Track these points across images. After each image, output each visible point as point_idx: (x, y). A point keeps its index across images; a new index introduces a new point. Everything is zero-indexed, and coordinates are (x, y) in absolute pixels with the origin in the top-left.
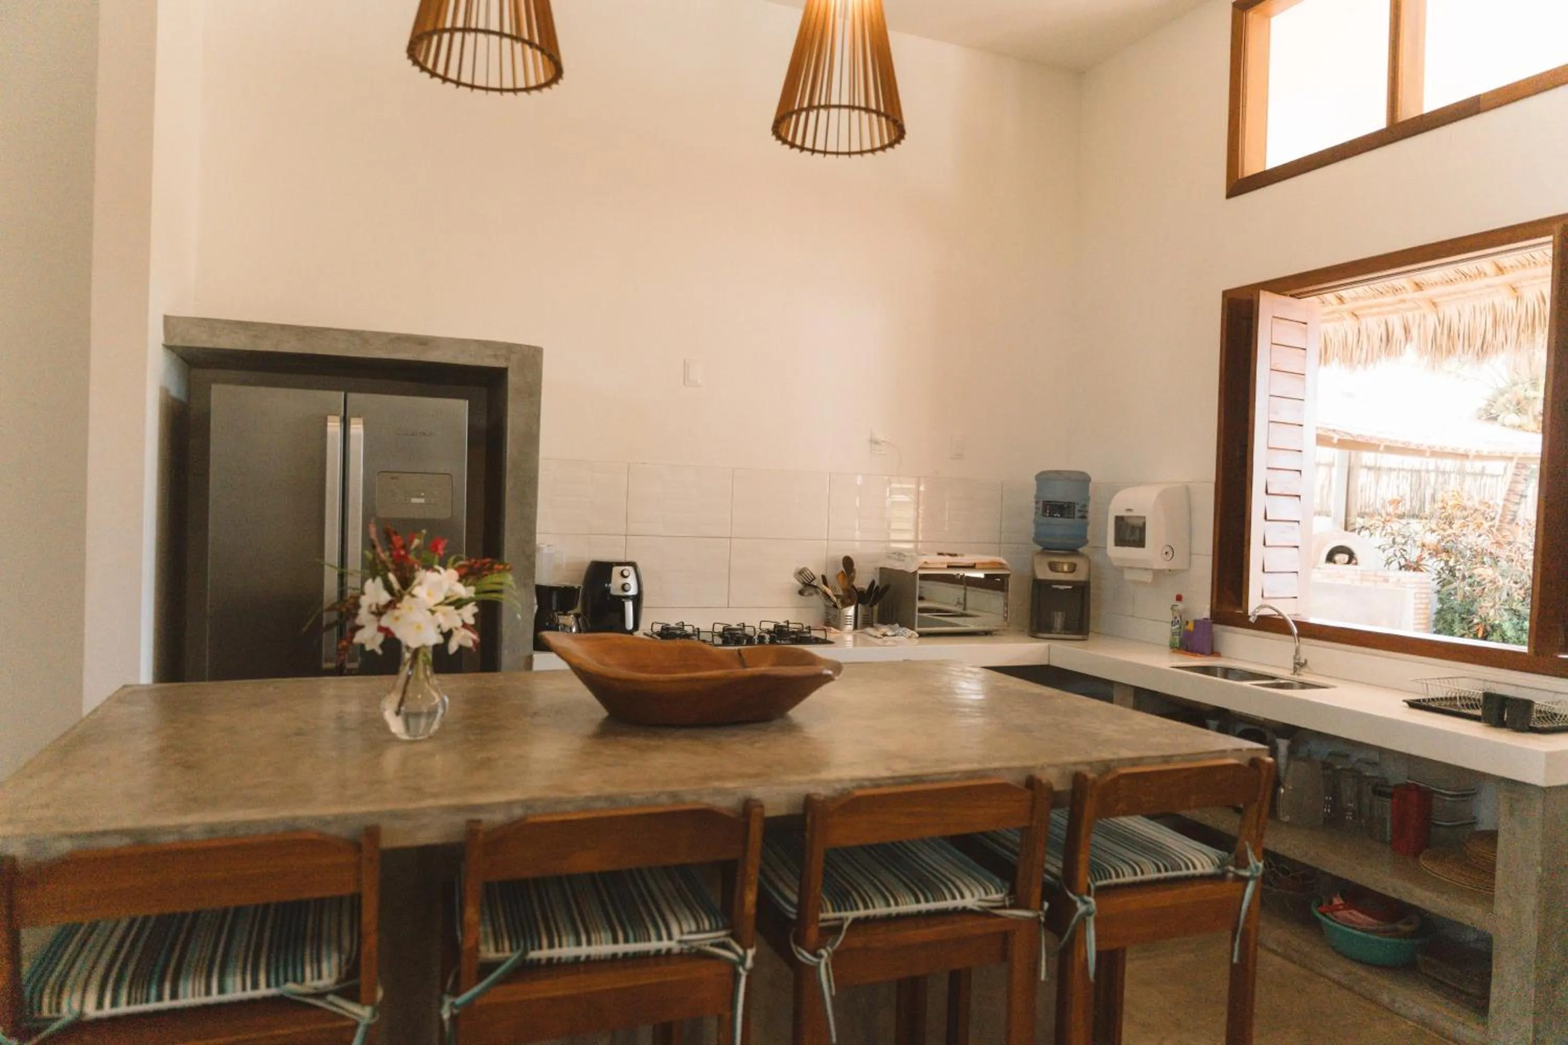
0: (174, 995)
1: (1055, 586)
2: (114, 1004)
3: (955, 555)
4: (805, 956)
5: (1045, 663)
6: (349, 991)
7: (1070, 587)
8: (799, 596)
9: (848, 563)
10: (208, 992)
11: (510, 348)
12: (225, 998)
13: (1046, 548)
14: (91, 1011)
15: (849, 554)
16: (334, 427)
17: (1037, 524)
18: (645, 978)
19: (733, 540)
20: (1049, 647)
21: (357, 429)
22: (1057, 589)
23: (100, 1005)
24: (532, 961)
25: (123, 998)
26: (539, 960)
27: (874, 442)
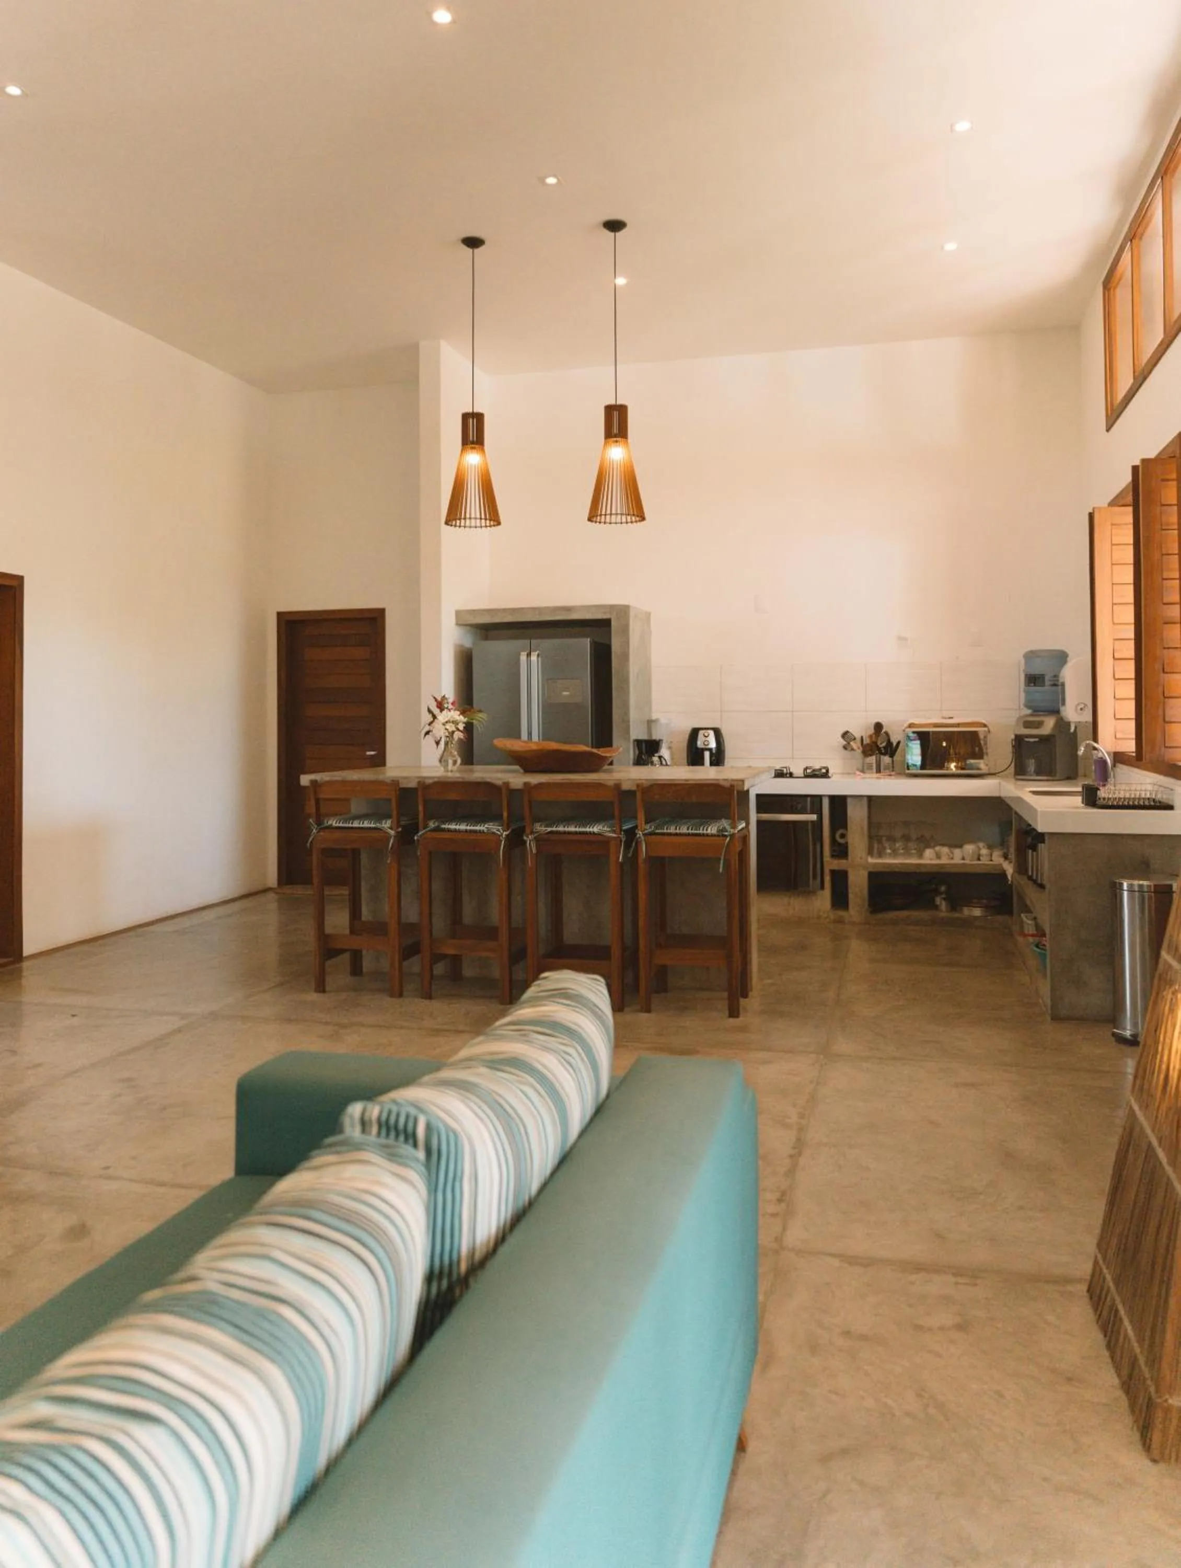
0: (352, 823)
1: (1027, 740)
2: (339, 823)
3: (952, 718)
4: (525, 838)
5: (996, 794)
6: (391, 828)
7: (1037, 740)
8: (842, 749)
9: (878, 727)
10: (360, 823)
11: (612, 607)
12: (363, 826)
13: (1035, 711)
14: (334, 824)
15: (880, 721)
16: (523, 657)
17: (1026, 692)
18: (473, 837)
19: (794, 713)
20: (1000, 784)
21: (534, 657)
22: (1029, 742)
23: (336, 823)
24: (443, 828)
25: (341, 822)
26: (445, 828)
27: (901, 639)
